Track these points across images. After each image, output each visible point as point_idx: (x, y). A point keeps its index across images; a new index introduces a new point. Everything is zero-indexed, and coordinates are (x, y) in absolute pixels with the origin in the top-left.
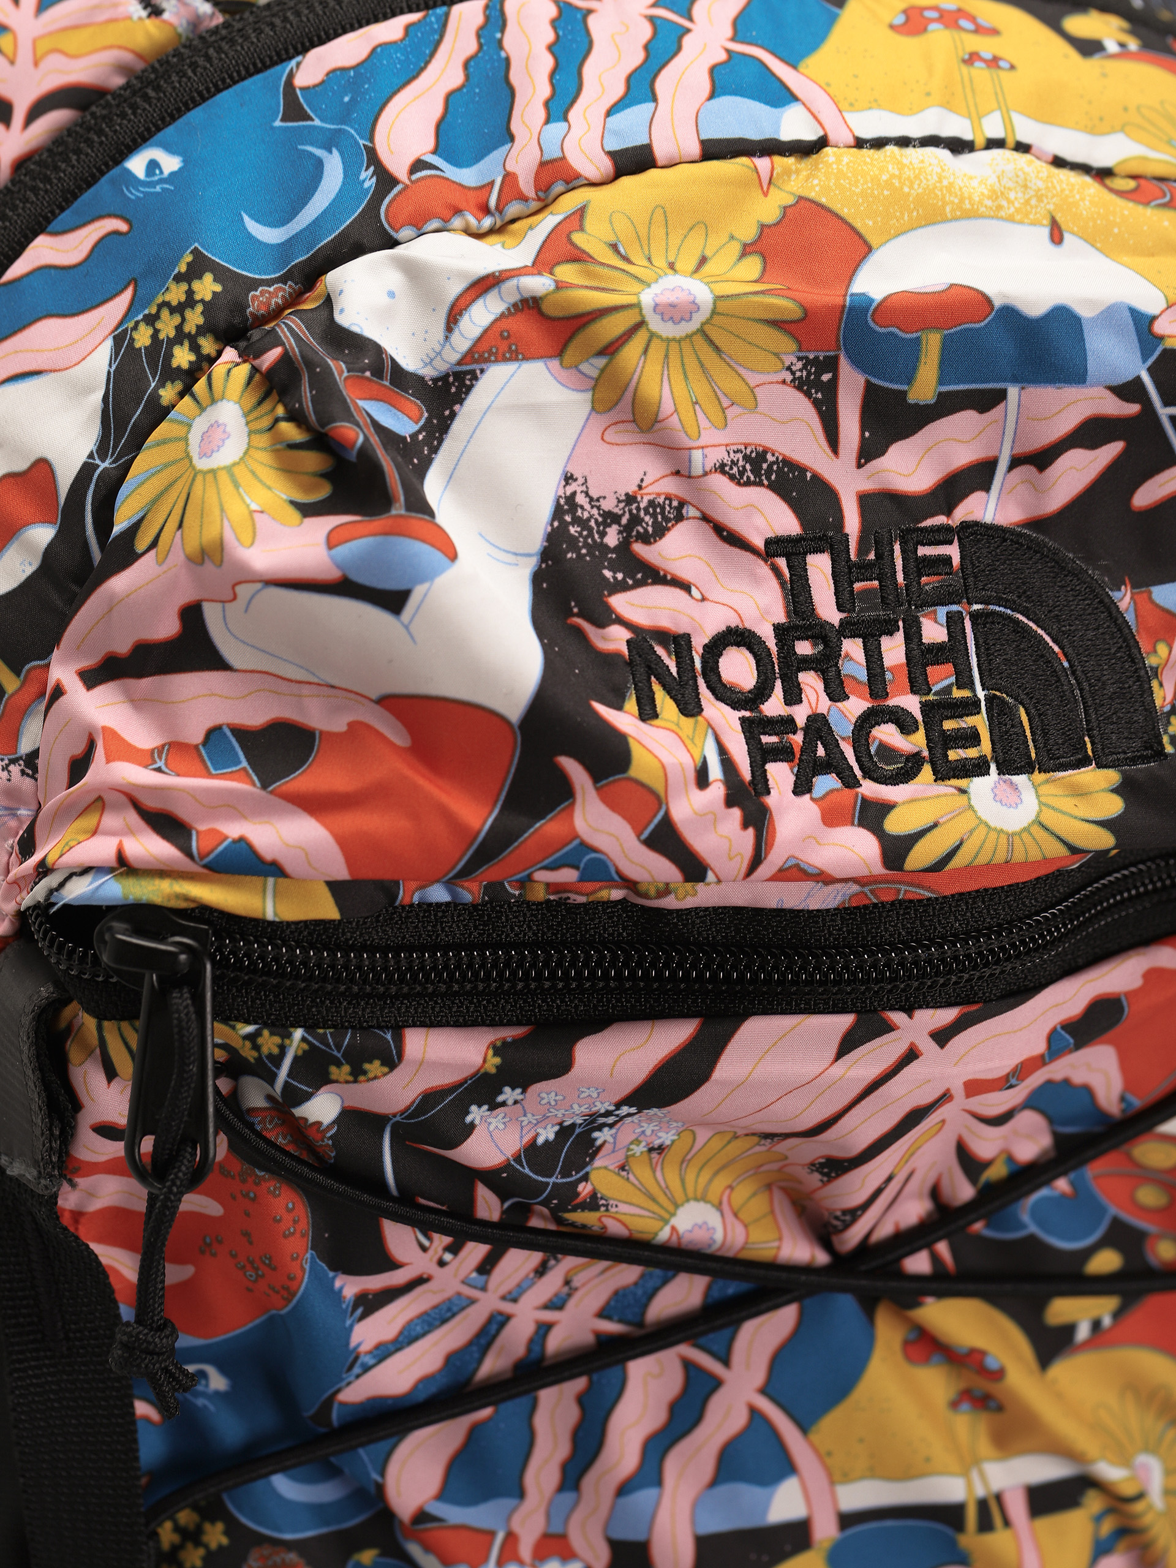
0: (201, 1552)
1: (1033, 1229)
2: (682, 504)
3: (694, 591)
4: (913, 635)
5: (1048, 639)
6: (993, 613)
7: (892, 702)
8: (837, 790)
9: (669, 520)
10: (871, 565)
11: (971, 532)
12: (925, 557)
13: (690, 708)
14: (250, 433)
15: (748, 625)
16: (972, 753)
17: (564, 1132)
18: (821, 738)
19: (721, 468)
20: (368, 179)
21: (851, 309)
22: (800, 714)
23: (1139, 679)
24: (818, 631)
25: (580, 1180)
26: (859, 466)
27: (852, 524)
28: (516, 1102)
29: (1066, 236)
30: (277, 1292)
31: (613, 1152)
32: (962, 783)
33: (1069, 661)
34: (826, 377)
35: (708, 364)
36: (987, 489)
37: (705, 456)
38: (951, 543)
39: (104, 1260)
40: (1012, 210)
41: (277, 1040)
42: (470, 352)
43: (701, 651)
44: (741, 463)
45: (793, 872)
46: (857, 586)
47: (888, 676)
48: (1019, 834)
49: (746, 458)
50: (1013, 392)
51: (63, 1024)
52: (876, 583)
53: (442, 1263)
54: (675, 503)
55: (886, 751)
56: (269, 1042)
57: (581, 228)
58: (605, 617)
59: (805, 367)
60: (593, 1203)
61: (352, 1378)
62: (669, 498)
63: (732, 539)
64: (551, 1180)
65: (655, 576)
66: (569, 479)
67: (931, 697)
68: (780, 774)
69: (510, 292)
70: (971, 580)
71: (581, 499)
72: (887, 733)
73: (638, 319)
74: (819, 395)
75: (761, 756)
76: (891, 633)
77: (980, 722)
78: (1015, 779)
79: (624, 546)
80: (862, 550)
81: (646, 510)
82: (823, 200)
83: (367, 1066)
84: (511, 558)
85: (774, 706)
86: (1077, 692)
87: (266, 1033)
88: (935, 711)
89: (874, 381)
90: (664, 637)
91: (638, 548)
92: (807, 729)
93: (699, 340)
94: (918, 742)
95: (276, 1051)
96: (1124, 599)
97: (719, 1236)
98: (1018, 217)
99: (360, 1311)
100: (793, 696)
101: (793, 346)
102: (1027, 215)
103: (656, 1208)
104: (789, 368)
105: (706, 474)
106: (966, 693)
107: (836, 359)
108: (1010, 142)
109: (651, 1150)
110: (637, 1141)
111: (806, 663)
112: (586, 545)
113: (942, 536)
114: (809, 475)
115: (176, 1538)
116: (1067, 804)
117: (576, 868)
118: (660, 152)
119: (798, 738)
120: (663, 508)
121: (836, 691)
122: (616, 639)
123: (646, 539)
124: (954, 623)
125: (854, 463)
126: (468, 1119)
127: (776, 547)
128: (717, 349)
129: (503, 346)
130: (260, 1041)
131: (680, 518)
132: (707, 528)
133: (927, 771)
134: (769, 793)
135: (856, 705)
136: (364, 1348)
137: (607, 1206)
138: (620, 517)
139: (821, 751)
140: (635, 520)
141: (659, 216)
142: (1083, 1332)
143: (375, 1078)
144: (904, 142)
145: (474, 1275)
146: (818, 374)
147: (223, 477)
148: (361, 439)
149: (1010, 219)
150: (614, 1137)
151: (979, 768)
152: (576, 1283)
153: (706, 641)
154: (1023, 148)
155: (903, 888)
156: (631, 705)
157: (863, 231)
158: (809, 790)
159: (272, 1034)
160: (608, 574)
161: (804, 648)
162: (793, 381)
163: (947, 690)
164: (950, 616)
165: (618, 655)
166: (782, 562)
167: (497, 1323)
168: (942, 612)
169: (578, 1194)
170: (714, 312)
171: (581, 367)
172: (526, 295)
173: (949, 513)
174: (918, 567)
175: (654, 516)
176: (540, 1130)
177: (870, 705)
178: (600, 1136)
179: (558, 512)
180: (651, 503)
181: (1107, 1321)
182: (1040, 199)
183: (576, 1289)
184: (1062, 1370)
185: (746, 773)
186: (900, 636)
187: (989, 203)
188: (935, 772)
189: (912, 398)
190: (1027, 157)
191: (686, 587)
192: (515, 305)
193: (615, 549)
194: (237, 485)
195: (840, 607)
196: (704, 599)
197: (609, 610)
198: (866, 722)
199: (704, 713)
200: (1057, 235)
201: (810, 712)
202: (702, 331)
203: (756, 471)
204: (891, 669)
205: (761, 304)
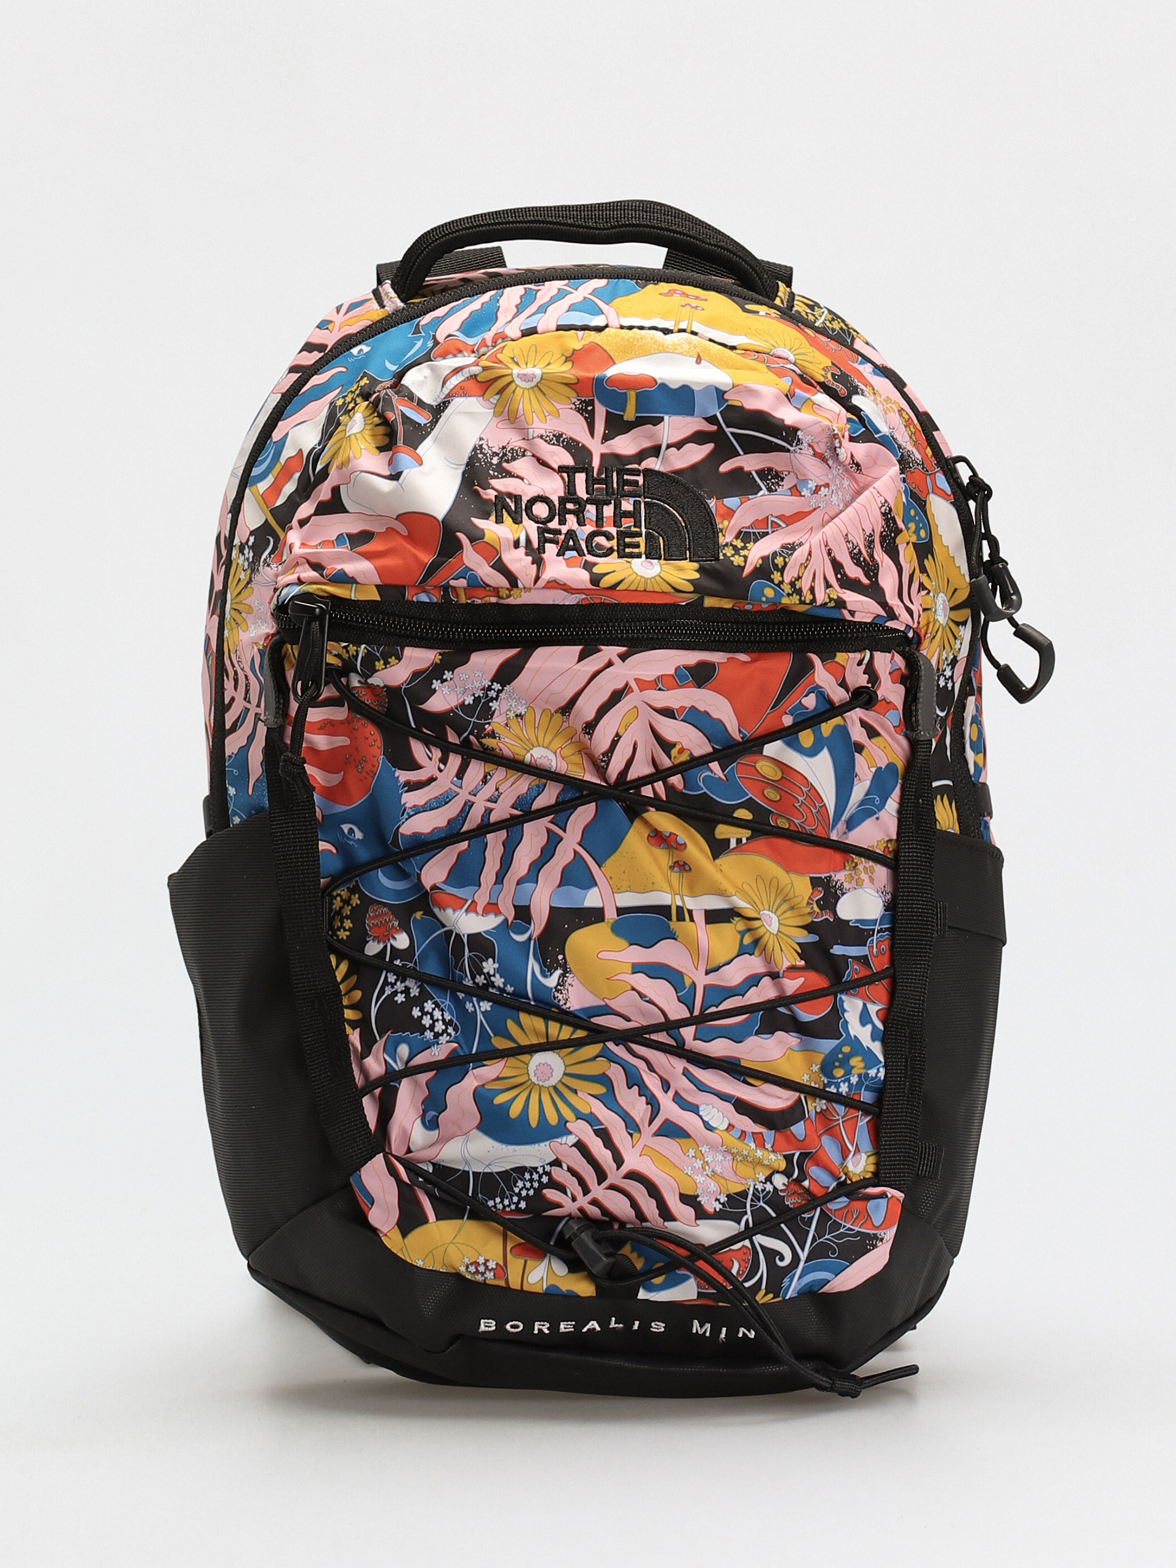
0: (350, 907)
1: (705, 790)
2: (525, 450)
3: (525, 480)
4: (617, 506)
5: (677, 515)
6: (655, 503)
7: (604, 529)
8: (575, 557)
9: (519, 456)
10: (602, 479)
11: (648, 473)
12: (627, 480)
13: (517, 521)
14: (365, 424)
15: (547, 495)
16: (636, 550)
17: (477, 700)
18: (572, 538)
19: (541, 437)
20: (430, 344)
21: (597, 379)
22: (564, 529)
23: (714, 532)
24: (577, 501)
25: (487, 724)
26: (602, 443)
27: (596, 463)
28: (451, 679)
29: (703, 361)
30: (369, 774)
31: (500, 715)
32: (629, 560)
33: (685, 523)
34: (590, 408)
35: (540, 399)
36: (657, 457)
37: (534, 432)
38: (639, 475)
39: (308, 772)
40: (682, 350)
41: (355, 648)
42: (449, 394)
43: (526, 502)
44: (551, 437)
45: (553, 584)
46: (595, 486)
47: (605, 519)
48: (650, 579)
49: (554, 435)
50: (666, 418)
51: (283, 653)
52: (604, 486)
53: (440, 770)
54: (522, 450)
55: (599, 546)
56: (352, 649)
57: (502, 353)
58: (487, 486)
59: (580, 403)
60: (493, 735)
61: (404, 820)
62: (520, 448)
63: (544, 464)
64: (473, 720)
65: (510, 474)
66: (481, 439)
67: (622, 529)
68: (551, 549)
69: (466, 373)
70: (646, 489)
71: (484, 446)
72: (601, 540)
73: (511, 380)
74: (587, 415)
75: (543, 541)
76: (607, 504)
77: (642, 541)
78: (652, 561)
79: (500, 464)
80: (599, 473)
81: (509, 452)
82: (599, 343)
83: (390, 660)
84: (455, 466)
85: (554, 524)
86: (687, 535)
87: (351, 646)
88: (622, 535)
89: (609, 410)
90: (510, 495)
91: (505, 465)
92: (566, 534)
93: (536, 389)
94: (614, 543)
95: (355, 653)
96: (712, 503)
97: (554, 764)
98: (684, 353)
99: (406, 788)
100: (562, 522)
101: (575, 395)
102: (689, 353)
103: (523, 744)
104: (574, 403)
105: (533, 438)
106: (638, 530)
107: (593, 400)
108: (688, 330)
109: (517, 716)
110: (509, 710)
111: (570, 512)
112: (484, 461)
113: (636, 472)
114: (580, 445)
115: (341, 904)
116: (675, 573)
117: (465, 578)
118: (539, 329)
119: (562, 537)
120: (517, 451)
121: (581, 522)
122: (490, 495)
123: (508, 461)
124: (636, 504)
125: (600, 442)
126: (433, 687)
127: (562, 469)
128: (544, 394)
129: (461, 392)
130: (349, 648)
131: (524, 455)
132: (534, 459)
133: (615, 554)
134: (544, 552)
135: (589, 529)
136: (407, 805)
137: (499, 737)
138: (498, 454)
139: (571, 543)
140: (505, 455)
141: (533, 348)
142: (733, 844)
143: (393, 665)
144: (641, 328)
145: (455, 779)
146: (586, 407)
147: (353, 436)
148: (394, 418)
149: (681, 354)
150: (499, 706)
151: (639, 556)
152: (501, 790)
153: (528, 499)
154: (694, 333)
155: (604, 598)
156: (493, 517)
157: (613, 357)
158: (563, 555)
159: (353, 646)
160: (491, 472)
161: (570, 506)
162: (576, 408)
163: (630, 527)
164: (635, 501)
165: (491, 500)
166: (565, 475)
167: (468, 806)
168: (632, 500)
169: (485, 729)
170: (542, 379)
171: (491, 400)
172: (472, 374)
173: (639, 464)
174: (623, 483)
175: (513, 453)
176: (466, 698)
177: (595, 529)
178: (494, 705)
179: (475, 449)
180: (512, 449)
181: (744, 841)
182: (695, 348)
183: (502, 793)
184: (724, 861)
185: (536, 545)
186: (612, 506)
187: (671, 347)
188: (618, 554)
189: (625, 418)
190: (696, 337)
191: (522, 479)
192: (467, 378)
193: (496, 465)
194: (357, 440)
195: (587, 493)
196: (530, 484)
197: (489, 484)
198: (593, 535)
199: (523, 523)
200: (699, 360)
201: (568, 528)
202: (537, 386)
203: (558, 441)
204: (606, 517)
205: (563, 377)
